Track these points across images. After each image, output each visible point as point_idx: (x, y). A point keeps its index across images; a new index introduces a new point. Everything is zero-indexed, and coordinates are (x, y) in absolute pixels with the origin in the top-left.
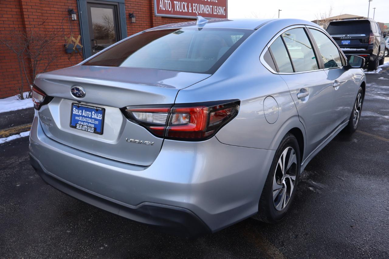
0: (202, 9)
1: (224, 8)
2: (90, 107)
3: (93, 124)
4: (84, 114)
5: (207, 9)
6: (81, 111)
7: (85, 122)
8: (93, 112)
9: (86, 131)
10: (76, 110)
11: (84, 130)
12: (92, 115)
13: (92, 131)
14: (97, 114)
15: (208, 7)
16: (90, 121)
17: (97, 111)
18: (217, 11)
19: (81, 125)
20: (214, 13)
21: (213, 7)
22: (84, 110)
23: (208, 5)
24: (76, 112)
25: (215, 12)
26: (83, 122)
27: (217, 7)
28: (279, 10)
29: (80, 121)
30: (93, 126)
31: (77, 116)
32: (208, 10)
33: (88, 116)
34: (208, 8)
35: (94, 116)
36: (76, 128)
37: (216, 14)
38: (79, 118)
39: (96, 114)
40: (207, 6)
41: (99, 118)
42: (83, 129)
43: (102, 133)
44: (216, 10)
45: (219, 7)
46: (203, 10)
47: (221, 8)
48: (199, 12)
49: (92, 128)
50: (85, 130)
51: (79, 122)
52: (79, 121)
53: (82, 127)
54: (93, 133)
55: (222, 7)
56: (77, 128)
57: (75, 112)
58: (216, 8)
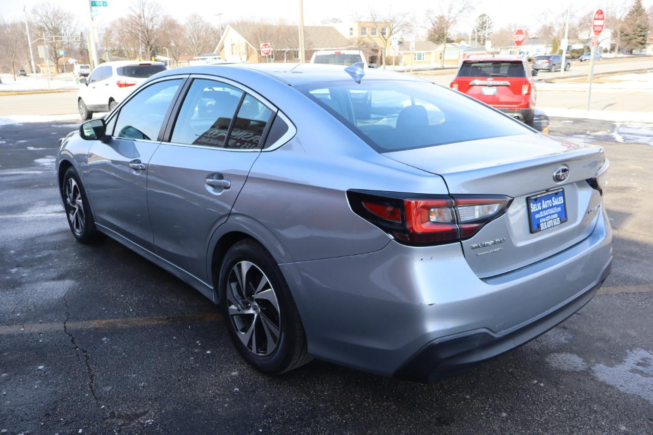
3: (555, 213)
7: (547, 216)
8: (553, 198)
9: (552, 226)
10: (534, 205)
11: (550, 226)
12: (552, 202)
13: (559, 222)
14: (558, 199)
16: (552, 211)
22: (543, 201)
24: (534, 208)
26: (545, 217)
29: (542, 217)
30: (556, 215)
31: (536, 214)
33: (548, 206)
35: (556, 203)
36: (541, 230)
38: (540, 215)
39: (556, 199)
41: (560, 203)
42: (548, 226)
43: (567, 219)
49: (557, 219)
52: (539, 219)
53: (547, 224)
54: (561, 223)
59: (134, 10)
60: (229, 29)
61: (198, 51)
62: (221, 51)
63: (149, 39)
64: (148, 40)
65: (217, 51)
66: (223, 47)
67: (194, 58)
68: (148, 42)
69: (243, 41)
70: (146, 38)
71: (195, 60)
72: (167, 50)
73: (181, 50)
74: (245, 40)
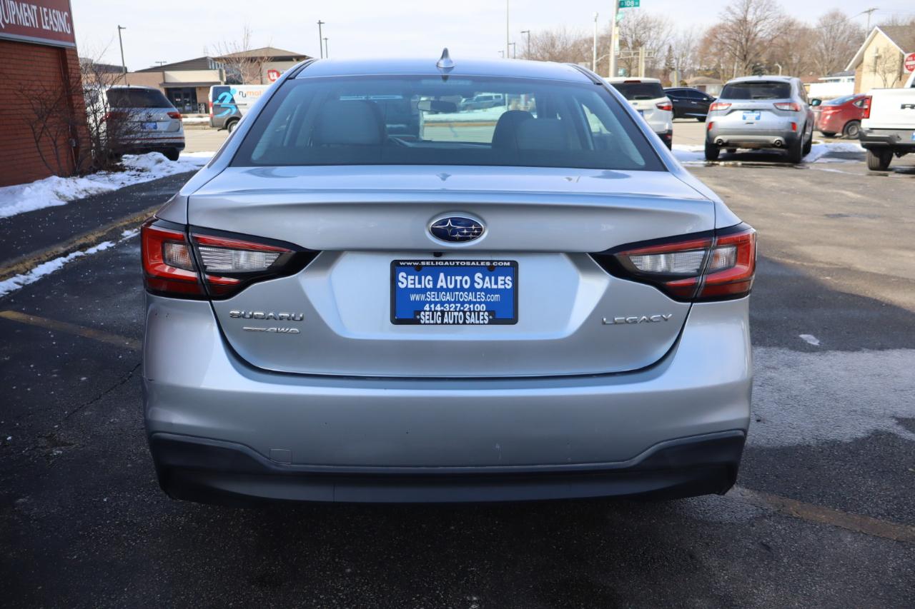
0: (14, 13)
1: (66, 13)
2: (468, 264)
4: (440, 284)
5: (26, 14)
6: (429, 277)
7: (450, 302)
8: (479, 275)
9: (458, 323)
10: (411, 277)
11: (451, 322)
12: (473, 282)
13: (484, 319)
14: (493, 278)
15: (26, 9)
16: (471, 297)
17: (491, 270)
18: (51, 23)
19: (439, 313)
20: (44, 27)
21: (38, 8)
22: (442, 274)
23: (26, 3)
24: (411, 282)
25: (45, 24)
26: (444, 303)
27: (50, 11)
28: (120, 28)
29: (430, 303)
31: (414, 293)
32: (27, 18)
33: (458, 286)
34: (26, 11)
35: (483, 284)
36: (420, 323)
37: (48, 28)
38: (426, 297)
39: (487, 279)
40: (24, 5)
41: (501, 287)
42: (445, 320)
43: (513, 320)
44: (46, 18)
45: (54, 11)
46: (16, 16)
47: (58, 13)
48: (7, 22)
49: (481, 313)
50: (454, 323)
51: (427, 305)
52: (424, 303)
53: (442, 316)
54: (491, 324)
55: (62, 10)
56: (422, 322)
57: (406, 281)
58: (48, 15)
59: (734, 11)
60: (877, 32)
61: (828, 69)
62: (857, 67)
63: (747, 52)
64: (745, 53)
65: (851, 69)
66: (862, 61)
67: (820, 79)
68: (745, 56)
69: (896, 50)
70: (744, 50)
71: (822, 82)
72: (780, 67)
73: (802, 68)
74: (899, 49)
